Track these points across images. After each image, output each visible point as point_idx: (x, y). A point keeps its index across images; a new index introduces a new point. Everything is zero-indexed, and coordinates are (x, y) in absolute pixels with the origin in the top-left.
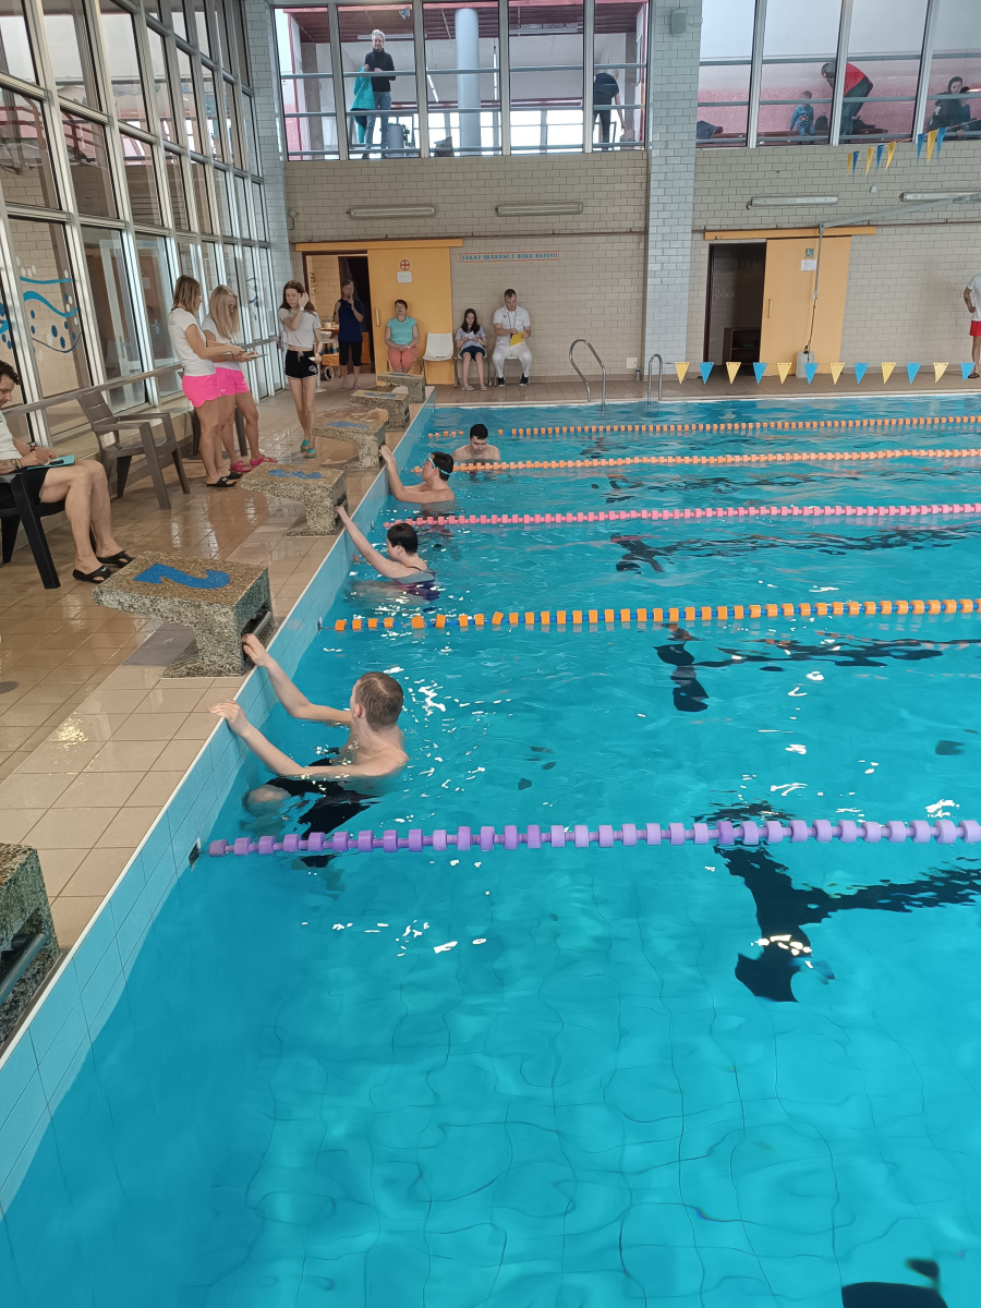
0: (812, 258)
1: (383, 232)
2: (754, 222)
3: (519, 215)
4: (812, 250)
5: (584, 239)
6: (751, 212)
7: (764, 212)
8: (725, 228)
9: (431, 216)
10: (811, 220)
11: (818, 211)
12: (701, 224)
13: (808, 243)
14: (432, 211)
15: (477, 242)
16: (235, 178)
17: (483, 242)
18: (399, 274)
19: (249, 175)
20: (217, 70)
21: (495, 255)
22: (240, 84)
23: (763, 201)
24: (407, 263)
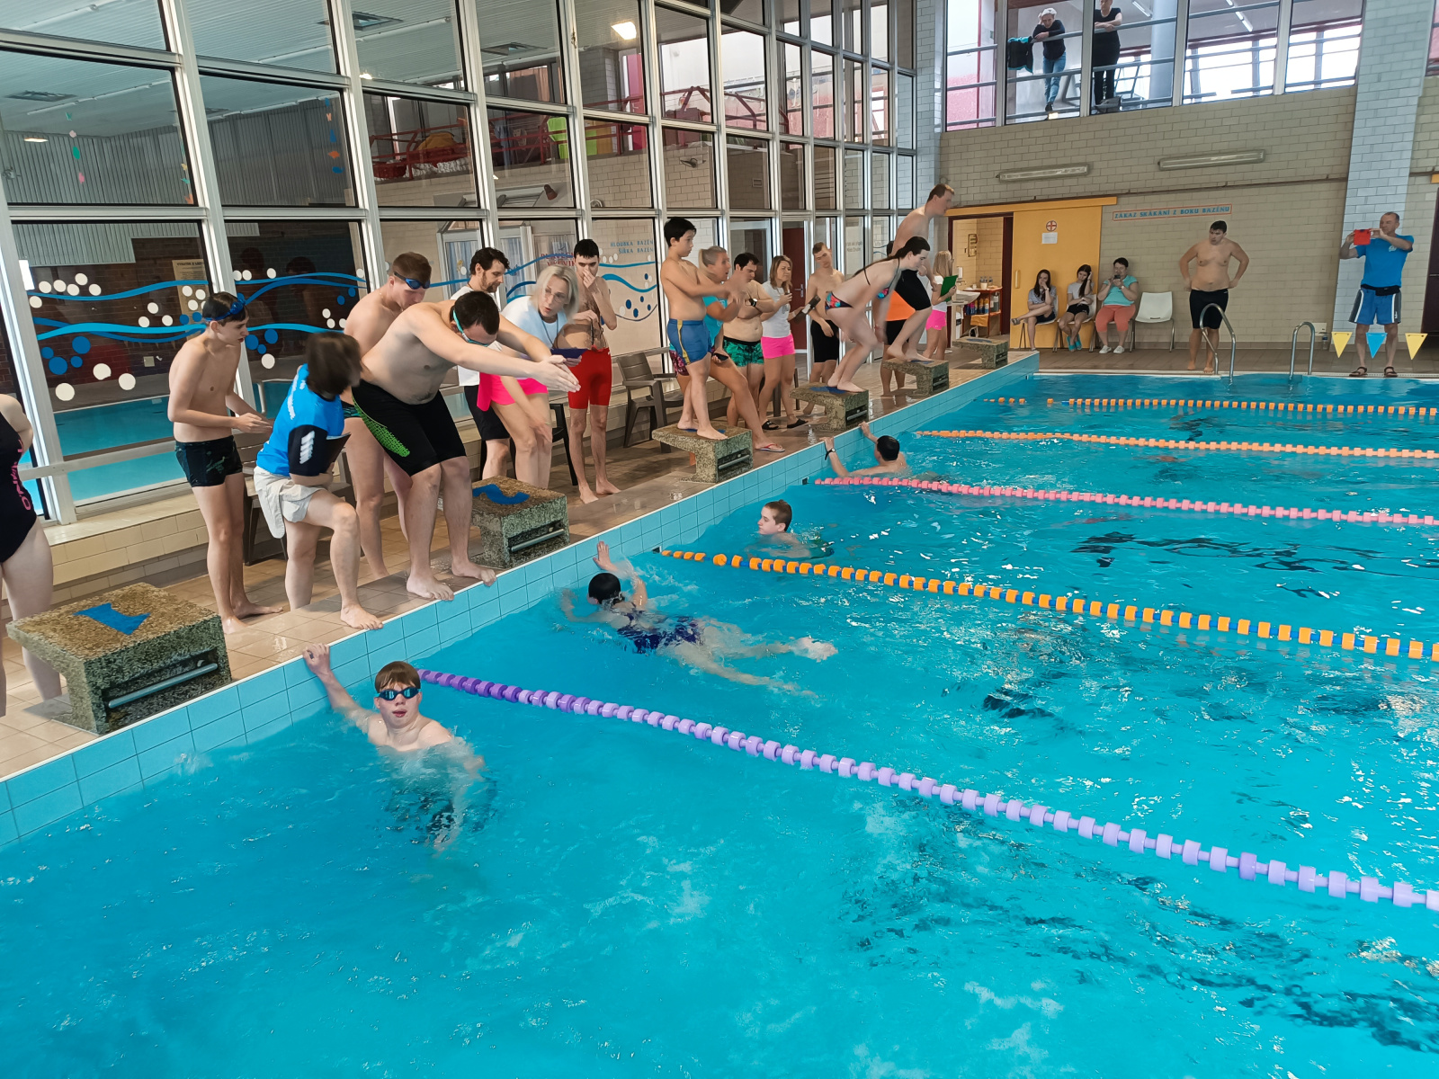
1: (1032, 194)
3: (1186, 168)
5: (1265, 190)
12: (1427, 165)
14: (1086, 170)
15: (1133, 199)
16: (874, 154)
17: (1140, 198)
18: (1044, 235)
19: (895, 150)
20: (867, 61)
21: (1152, 212)
22: (897, 68)
24: (1054, 224)
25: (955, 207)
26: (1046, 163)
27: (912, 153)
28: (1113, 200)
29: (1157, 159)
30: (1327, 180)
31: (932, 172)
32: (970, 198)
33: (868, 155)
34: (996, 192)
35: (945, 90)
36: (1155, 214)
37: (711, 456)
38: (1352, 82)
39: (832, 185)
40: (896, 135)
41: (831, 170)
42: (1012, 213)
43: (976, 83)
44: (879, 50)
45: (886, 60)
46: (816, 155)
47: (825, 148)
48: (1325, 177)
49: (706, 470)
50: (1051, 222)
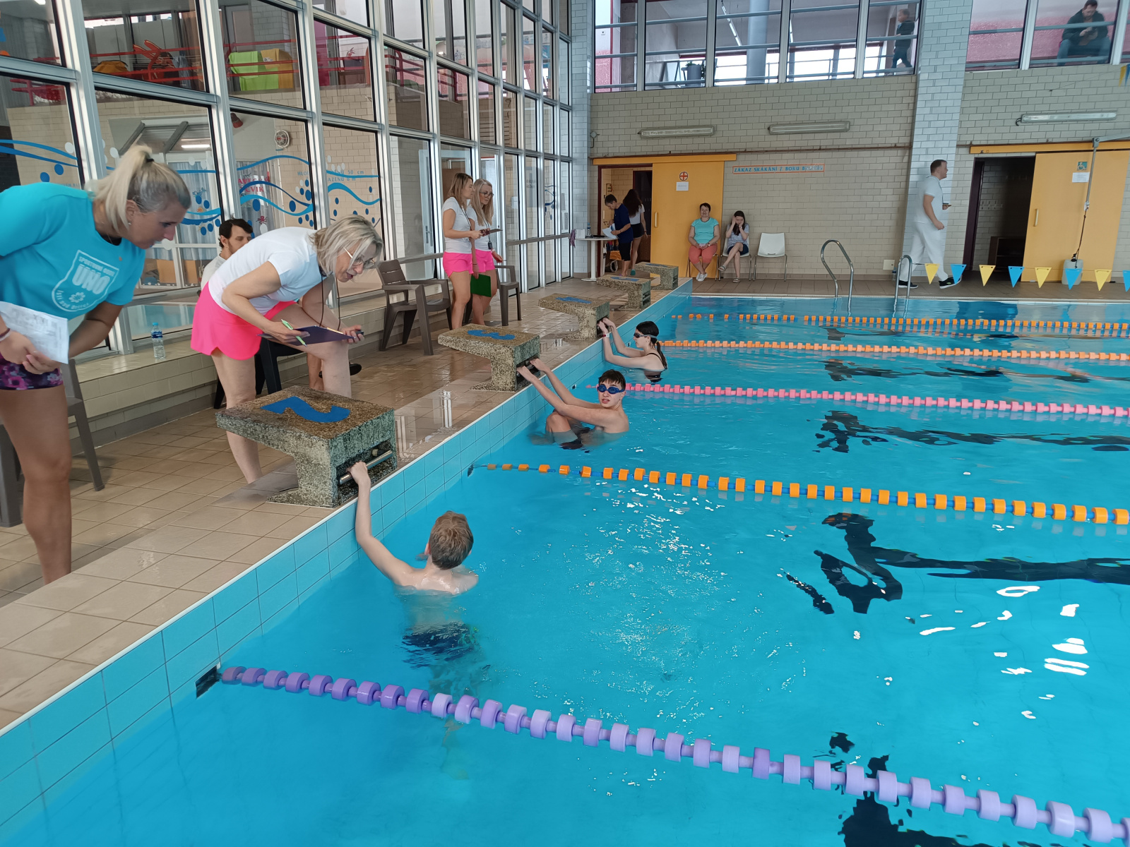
0: (1085, 170)
1: (667, 149)
2: (1024, 137)
3: (789, 133)
4: (1085, 163)
5: (849, 154)
6: (1021, 127)
7: (1035, 128)
8: (992, 143)
9: (710, 135)
10: (1085, 135)
11: (1095, 126)
12: (967, 139)
13: (1081, 157)
14: (712, 131)
15: (749, 156)
16: (543, 104)
17: (754, 156)
18: (678, 183)
19: (558, 103)
20: (538, 21)
21: (763, 167)
22: (557, 33)
23: (1033, 118)
24: (686, 174)
26: (679, 124)
27: (567, 108)
28: (733, 157)
29: (768, 125)
31: (585, 126)
32: (616, 151)
33: (540, 103)
34: (638, 146)
35: (594, 57)
36: (765, 169)
37: (510, 362)
40: (558, 94)
42: (651, 165)
45: (551, 24)
48: (893, 145)
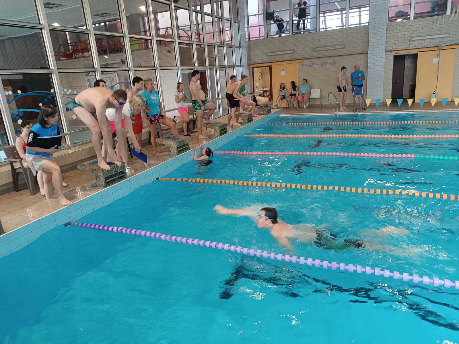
0: (438, 58)
1: (277, 60)
2: (412, 46)
3: (322, 51)
4: (438, 55)
5: (345, 57)
6: (411, 42)
7: (417, 42)
8: (400, 49)
10: (437, 44)
11: (441, 40)
12: (390, 48)
14: (292, 52)
15: (307, 60)
16: (227, 48)
17: (309, 60)
18: (281, 72)
19: (234, 46)
20: (223, 18)
21: (313, 64)
22: (233, 21)
23: (416, 38)
25: (254, 64)
26: (280, 50)
27: (239, 47)
28: (301, 61)
29: (313, 48)
30: (363, 53)
31: (246, 53)
32: (258, 61)
33: (225, 48)
34: (266, 59)
35: (249, 27)
36: (314, 65)
37: (175, 146)
38: (368, 24)
39: (214, 58)
40: (234, 42)
41: (214, 53)
42: (271, 66)
43: (258, 25)
44: (227, 15)
45: (229, 18)
46: (208, 49)
47: (211, 46)
48: (362, 53)
49: (174, 151)
50: (283, 68)
